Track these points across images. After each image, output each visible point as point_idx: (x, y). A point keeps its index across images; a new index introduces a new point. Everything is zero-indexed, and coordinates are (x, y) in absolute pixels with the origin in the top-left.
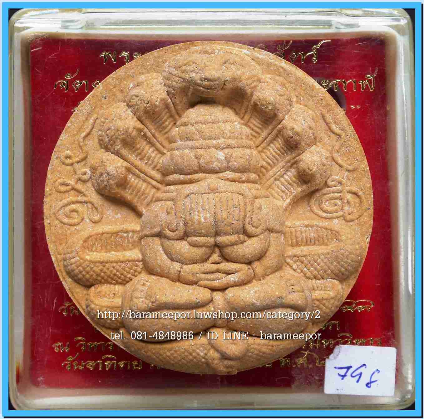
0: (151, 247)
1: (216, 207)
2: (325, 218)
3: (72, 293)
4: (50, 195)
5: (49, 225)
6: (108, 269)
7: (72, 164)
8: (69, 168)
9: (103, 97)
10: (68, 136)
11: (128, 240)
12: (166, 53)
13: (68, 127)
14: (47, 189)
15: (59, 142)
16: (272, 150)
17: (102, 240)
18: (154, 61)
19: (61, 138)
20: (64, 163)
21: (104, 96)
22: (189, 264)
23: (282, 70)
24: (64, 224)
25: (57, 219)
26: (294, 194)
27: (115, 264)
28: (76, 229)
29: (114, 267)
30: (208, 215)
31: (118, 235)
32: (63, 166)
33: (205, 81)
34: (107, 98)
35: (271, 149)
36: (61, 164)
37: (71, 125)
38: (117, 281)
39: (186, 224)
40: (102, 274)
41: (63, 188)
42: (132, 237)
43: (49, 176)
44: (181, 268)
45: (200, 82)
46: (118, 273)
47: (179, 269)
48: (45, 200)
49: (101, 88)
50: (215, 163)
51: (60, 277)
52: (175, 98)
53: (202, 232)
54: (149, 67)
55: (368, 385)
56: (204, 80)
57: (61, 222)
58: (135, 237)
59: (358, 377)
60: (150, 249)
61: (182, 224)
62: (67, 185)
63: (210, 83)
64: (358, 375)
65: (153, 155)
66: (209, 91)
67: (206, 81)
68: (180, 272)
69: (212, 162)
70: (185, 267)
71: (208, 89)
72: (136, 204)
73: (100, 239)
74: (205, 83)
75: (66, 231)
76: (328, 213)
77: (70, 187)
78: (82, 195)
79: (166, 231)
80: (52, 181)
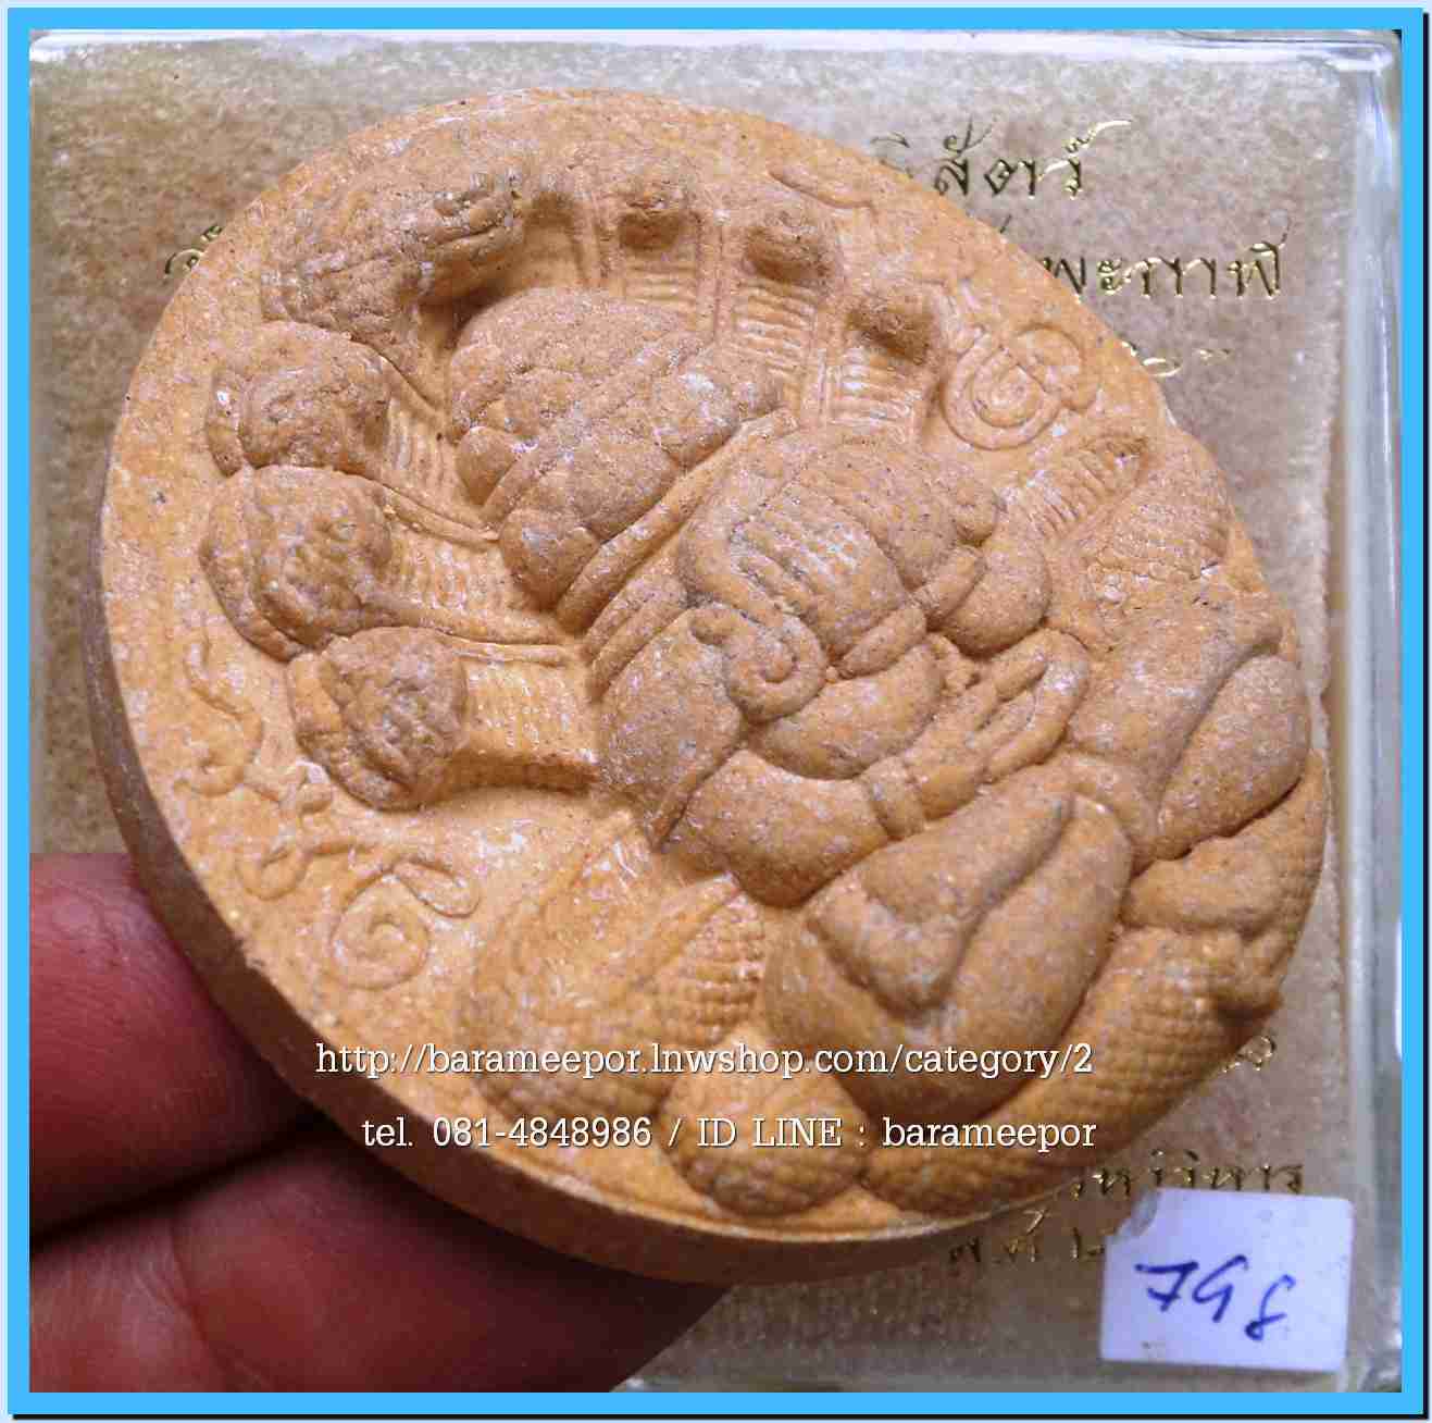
0: (749, 800)
1: (844, 503)
2: (1027, 442)
3: (619, 1191)
4: (256, 925)
5: (341, 1031)
6: (672, 992)
7: (239, 778)
8: (238, 795)
9: (154, 501)
10: (151, 695)
11: (627, 877)
12: (237, 253)
13: (127, 663)
14: (232, 915)
15: (140, 734)
16: (757, 338)
17: (554, 936)
18: (221, 297)
19: (131, 715)
20: (211, 792)
21: (156, 495)
22: (919, 734)
23: (583, 118)
24: (387, 986)
25: (354, 986)
26: (912, 418)
27: (679, 961)
28: (436, 979)
29: (683, 973)
30: (850, 537)
31: (585, 882)
32: (216, 800)
33: (464, 207)
34: (168, 496)
35: (751, 335)
36: (203, 799)
37: (131, 652)
38: (722, 1021)
39: (807, 617)
40: (671, 1024)
41: (277, 875)
42: (631, 860)
43: (201, 866)
44: (907, 766)
45: (448, 222)
46: (709, 985)
47: (905, 774)
48: (251, 958)
49: (126, 476)
50: (705, 409)
51: (534, 1171)
52: (394, 341)
53: (873, 603)
54: (218, 324)
55: (1253, 1330)
56: (457, 205)
57: (374, 988)
58: (637, 853)
59: (1217, 1302)
60: (753, 808)
61: (796, 627)
62: (283, 855)
63: (486, 205)
64: (1216, 1294)
65: (464, 567)
66: (491, 234)
67: (467, 203)
68: (912, 780)
69: (695, 410)
70: (911, 755)
71: (486, 230)
72: (548, 751)
73: (548, 937)
74: (469, 214)
75: (412, 1005)
76: (1021, 424)
77: (298, 854)
78: (355, 858)
79: (764, 692)
80: (222, 877)
